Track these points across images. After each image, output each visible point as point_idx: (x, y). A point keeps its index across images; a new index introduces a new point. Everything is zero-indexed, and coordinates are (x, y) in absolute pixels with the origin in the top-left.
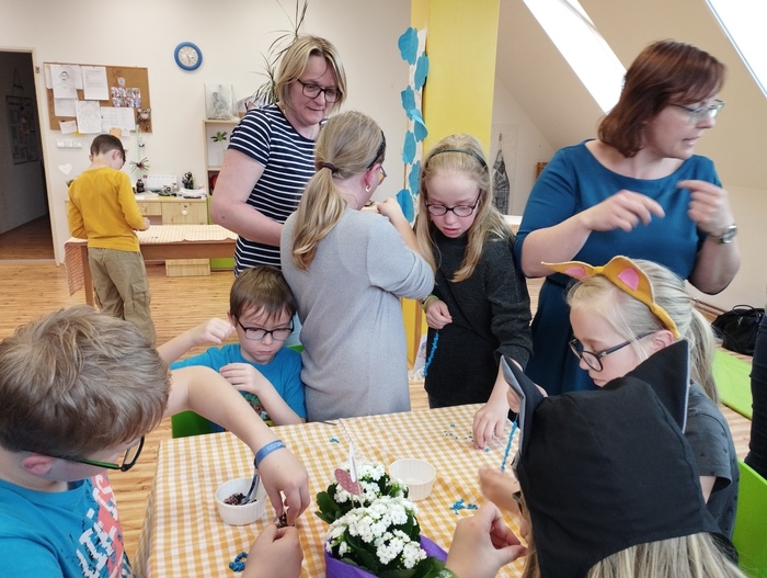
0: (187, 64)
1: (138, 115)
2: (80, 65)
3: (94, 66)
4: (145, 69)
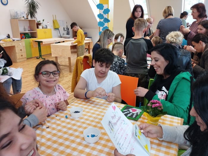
0: (4, 3)
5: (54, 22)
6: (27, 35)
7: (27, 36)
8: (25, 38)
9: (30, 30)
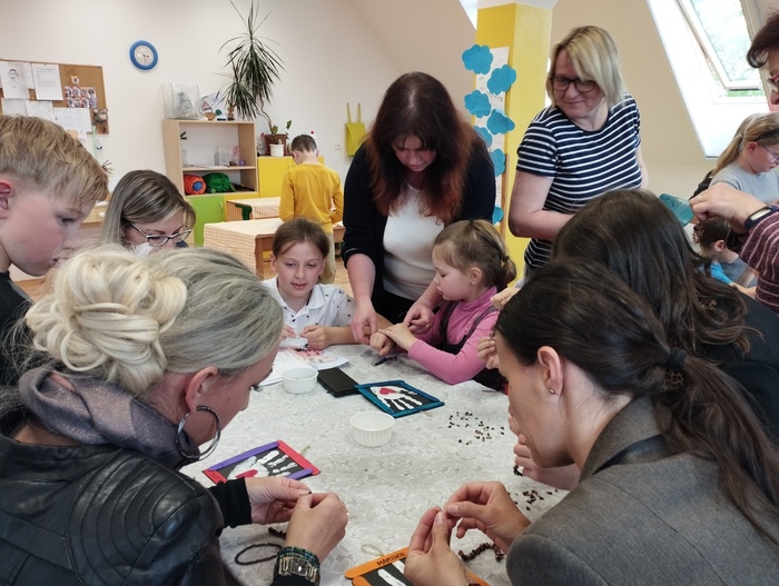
0: (142, 63)
1: (94, 115)
2: (31, 63)
3: (45, 64)
4: (100, 67)
5: (347, 131)
6: (219, 181)
7: (218, 184)
8: (208, 191)
9: (237, 162)
